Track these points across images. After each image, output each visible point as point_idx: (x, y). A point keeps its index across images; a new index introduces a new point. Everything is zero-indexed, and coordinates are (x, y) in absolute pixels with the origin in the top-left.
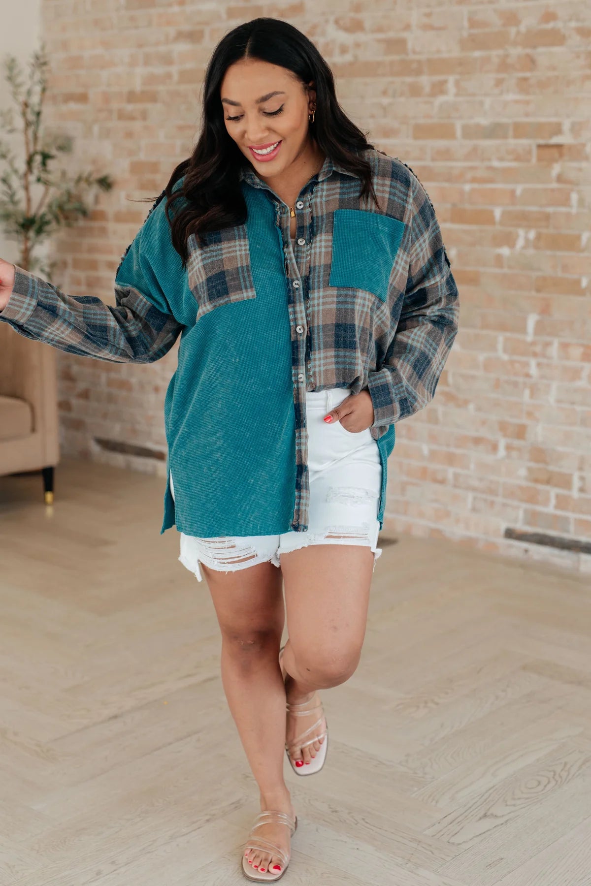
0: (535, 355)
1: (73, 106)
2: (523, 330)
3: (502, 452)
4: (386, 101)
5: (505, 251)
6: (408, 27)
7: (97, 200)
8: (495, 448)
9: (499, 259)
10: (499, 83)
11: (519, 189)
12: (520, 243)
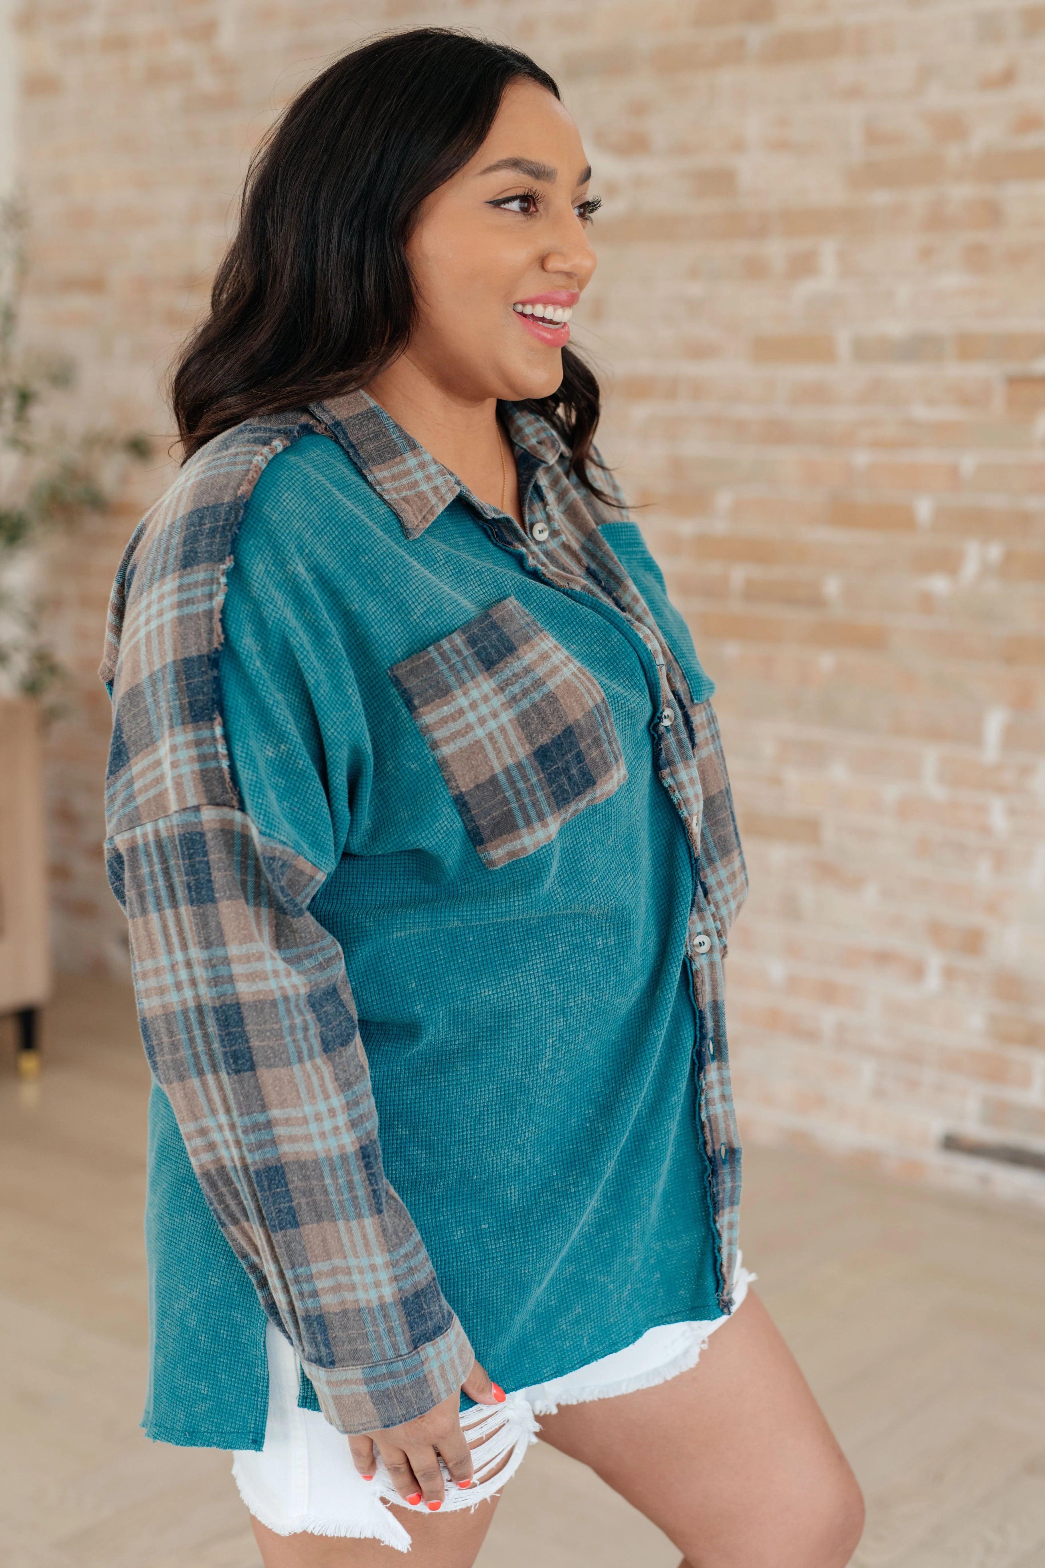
0: (1001, 790)
1: (80, 302)
2: (976, 739)
3: (933, 981)
4: (695, 289)
5: (939, 584)
6: (738, 146)
7: (125, 479)
8: (917, 971)
9: (927, 603)
10: (926, 253)
11: (968, 462)
12: (970, 568)
